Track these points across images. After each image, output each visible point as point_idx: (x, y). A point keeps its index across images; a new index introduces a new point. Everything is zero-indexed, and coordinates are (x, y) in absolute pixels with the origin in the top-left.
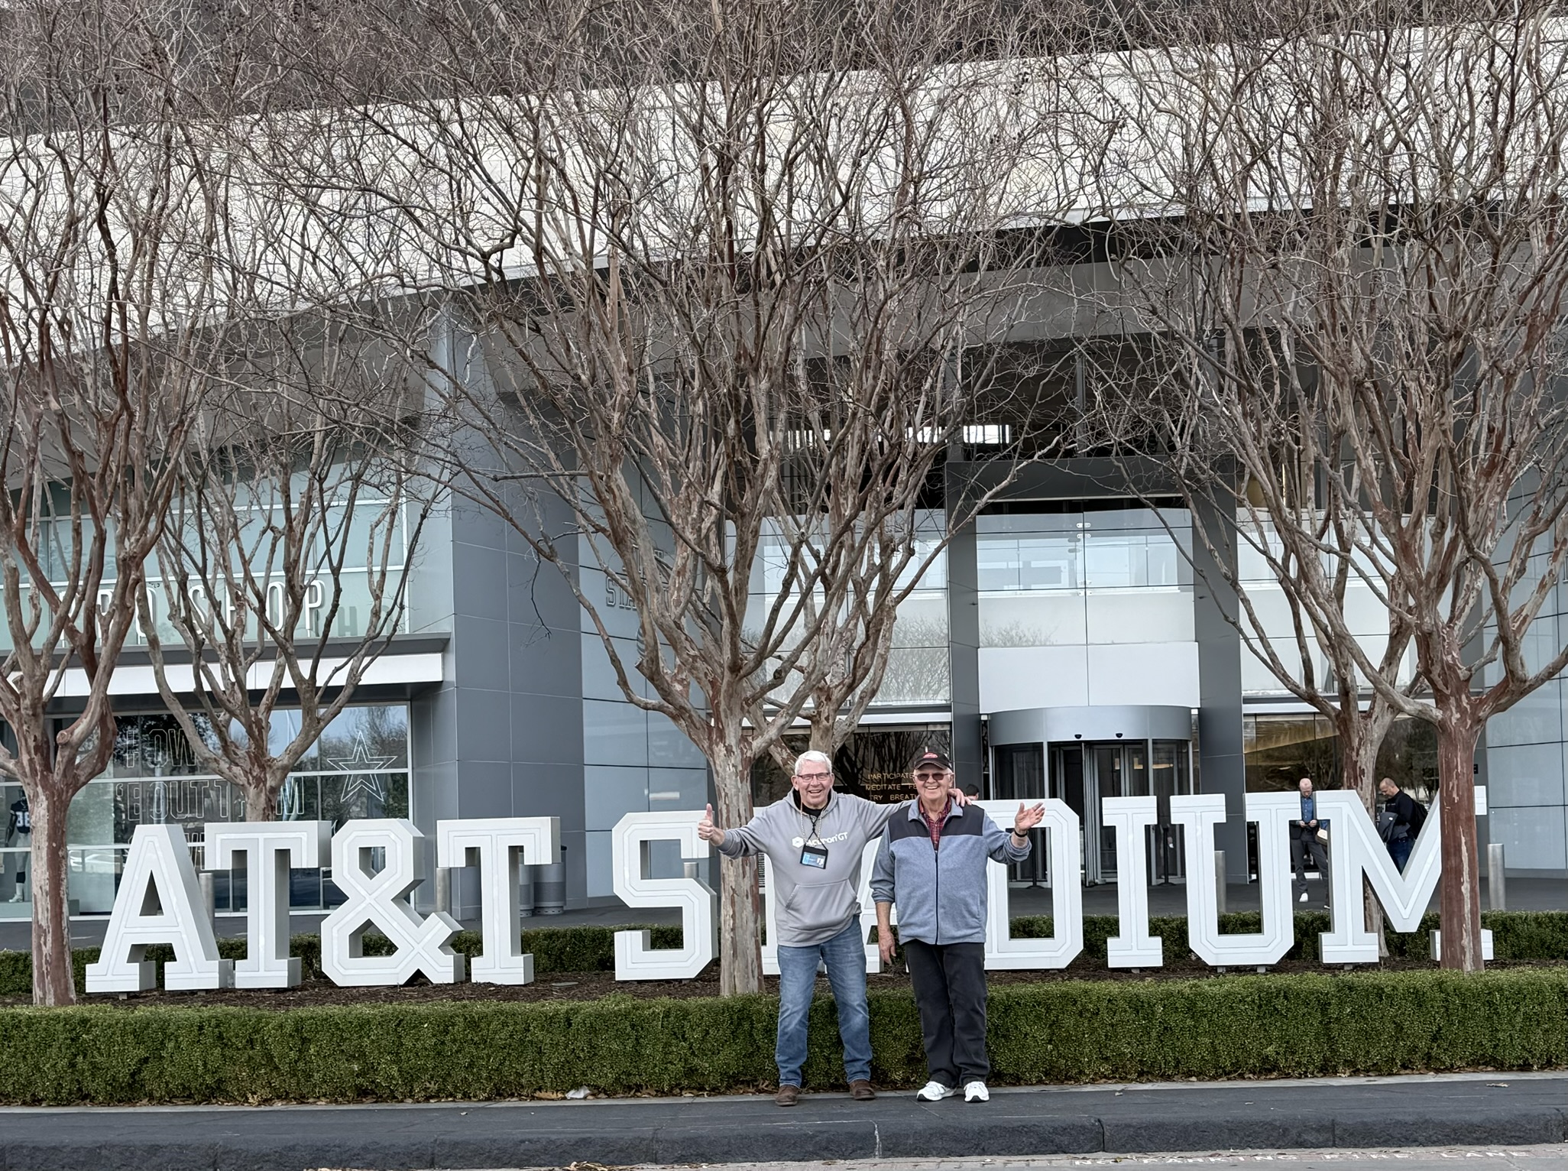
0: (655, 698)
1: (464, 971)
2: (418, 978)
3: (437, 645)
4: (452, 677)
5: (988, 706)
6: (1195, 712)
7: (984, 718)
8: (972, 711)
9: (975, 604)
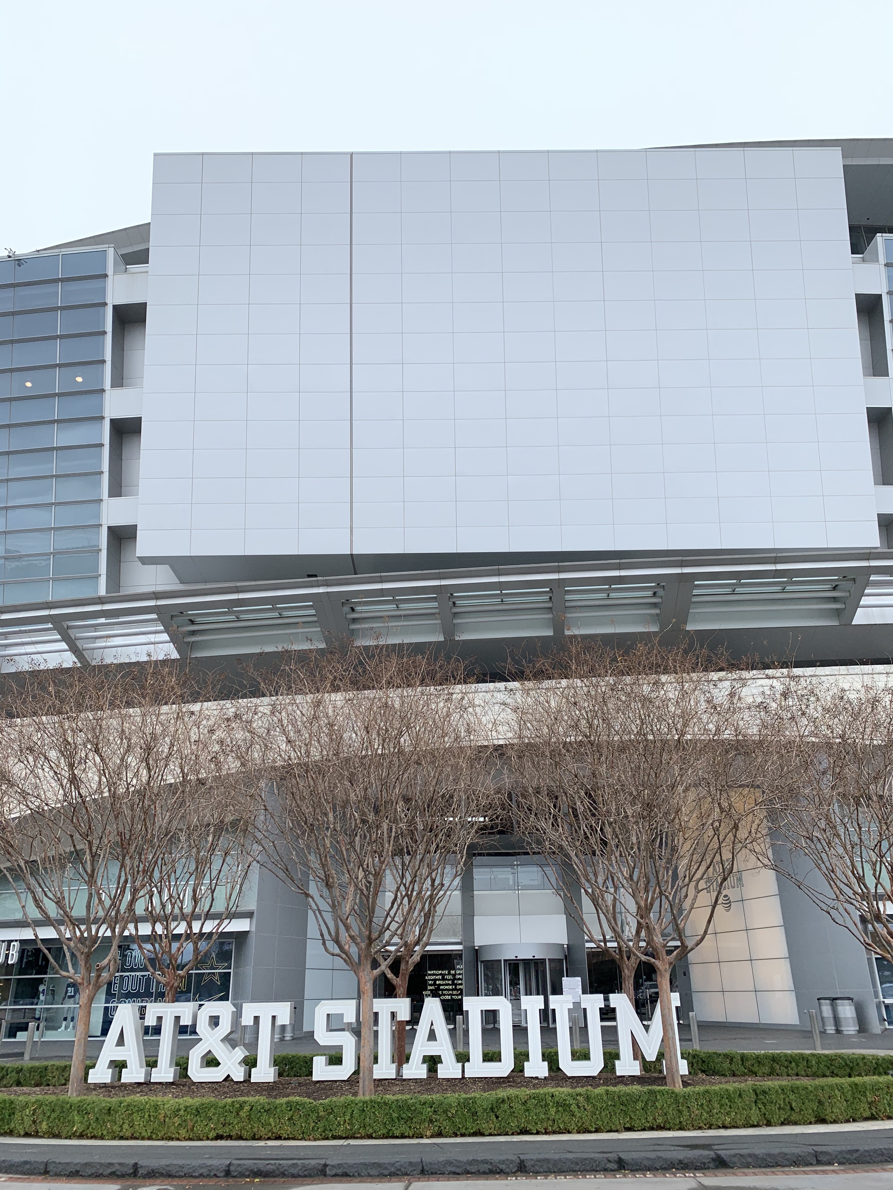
0: (337, 951)
3: (249, 915)
4: (253, 929)
5: (478, 942)
6: (566, 946)
7: (476, 948)
8: (471, 944)
9: (473, 897)
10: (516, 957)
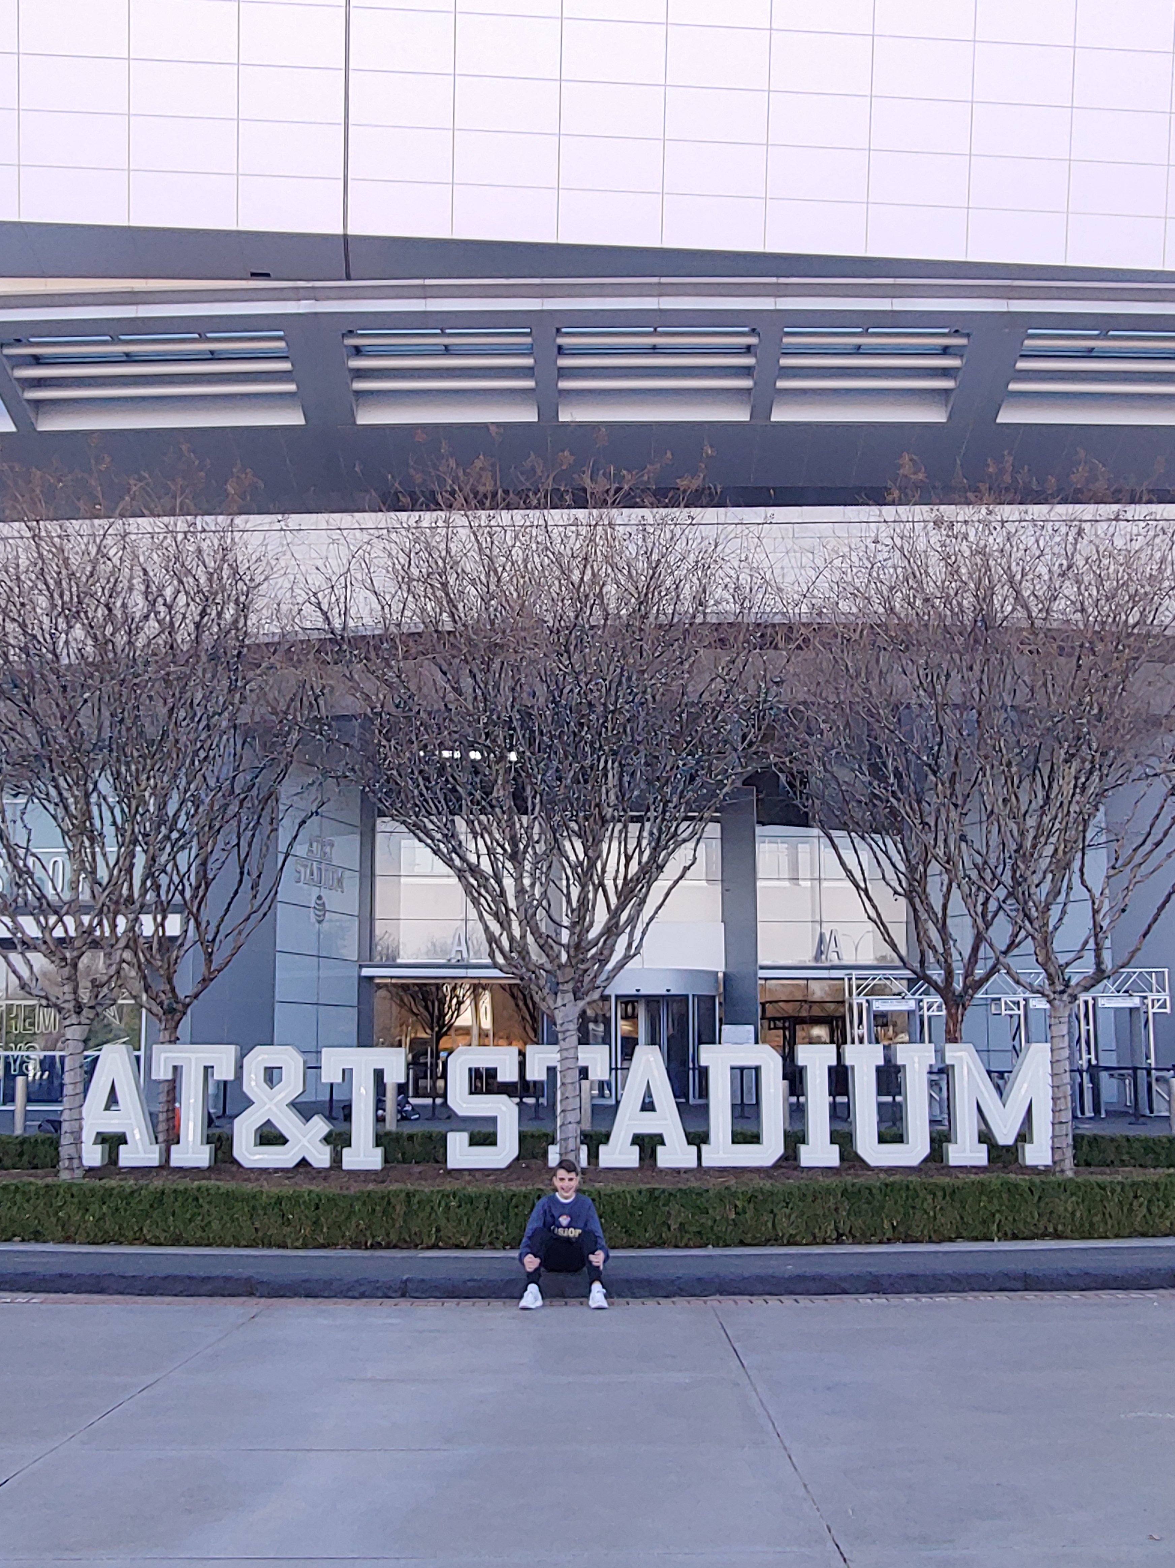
1: (337, 1159)
2: (304, 1162)
6: (721, 975)
10: (638, 990)
